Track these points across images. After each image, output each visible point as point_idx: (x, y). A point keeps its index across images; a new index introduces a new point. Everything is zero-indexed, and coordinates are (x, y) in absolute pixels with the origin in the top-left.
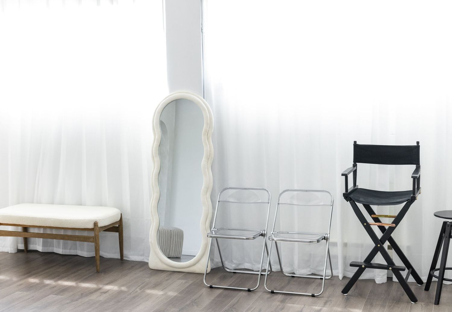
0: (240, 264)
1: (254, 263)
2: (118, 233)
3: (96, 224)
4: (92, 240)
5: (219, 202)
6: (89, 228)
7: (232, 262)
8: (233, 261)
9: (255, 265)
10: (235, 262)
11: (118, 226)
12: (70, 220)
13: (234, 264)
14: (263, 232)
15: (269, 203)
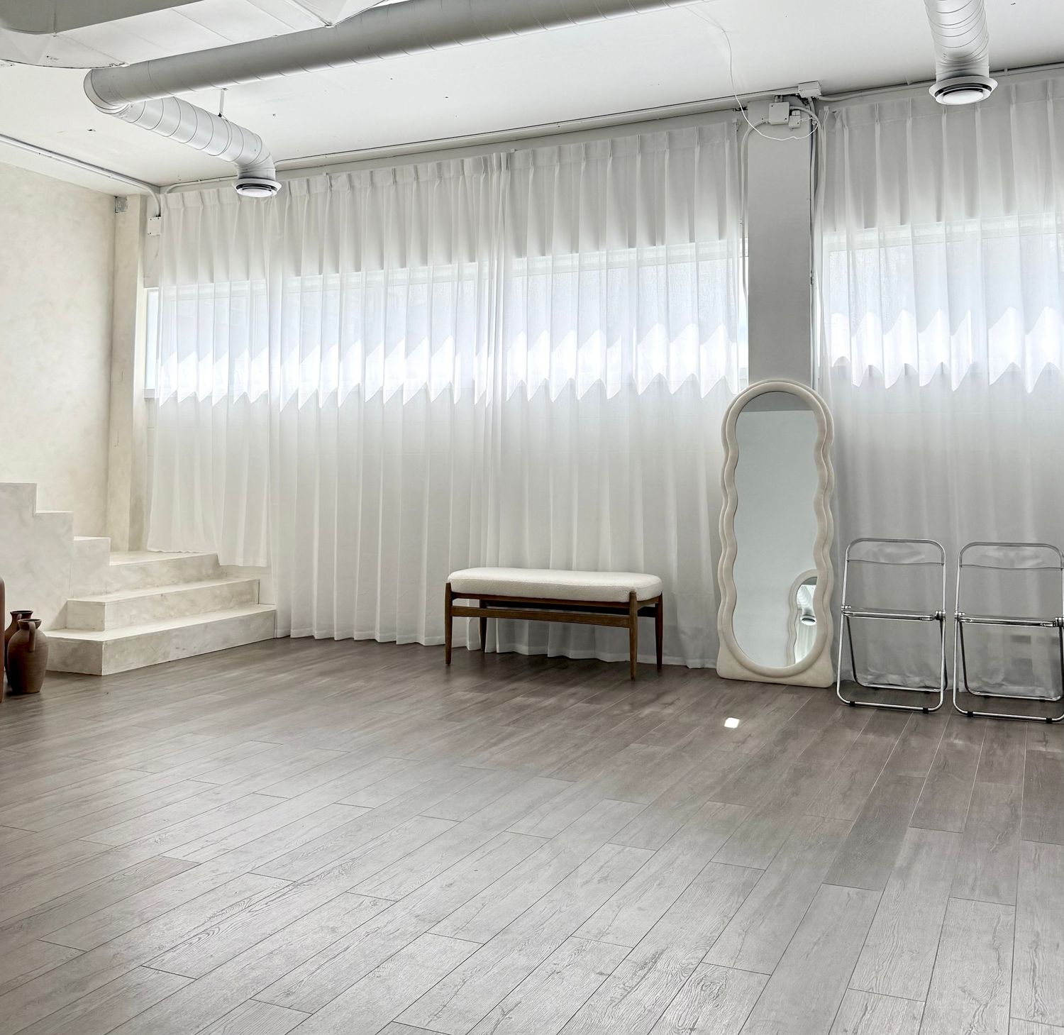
0: (879, 676)
1: (908, 675)
2: (654, 619)
3: (632, 595)
4: (625, 623)
5: (848, 561)
6: (622, 601)
7: (866, 671)
8: (869, 668)
9: (909, 677)
10: (872, 671)
11: (653, 606)
12: (589, 587)
13: (871, 675)
14: (940, 612)
15: (943, 564)
